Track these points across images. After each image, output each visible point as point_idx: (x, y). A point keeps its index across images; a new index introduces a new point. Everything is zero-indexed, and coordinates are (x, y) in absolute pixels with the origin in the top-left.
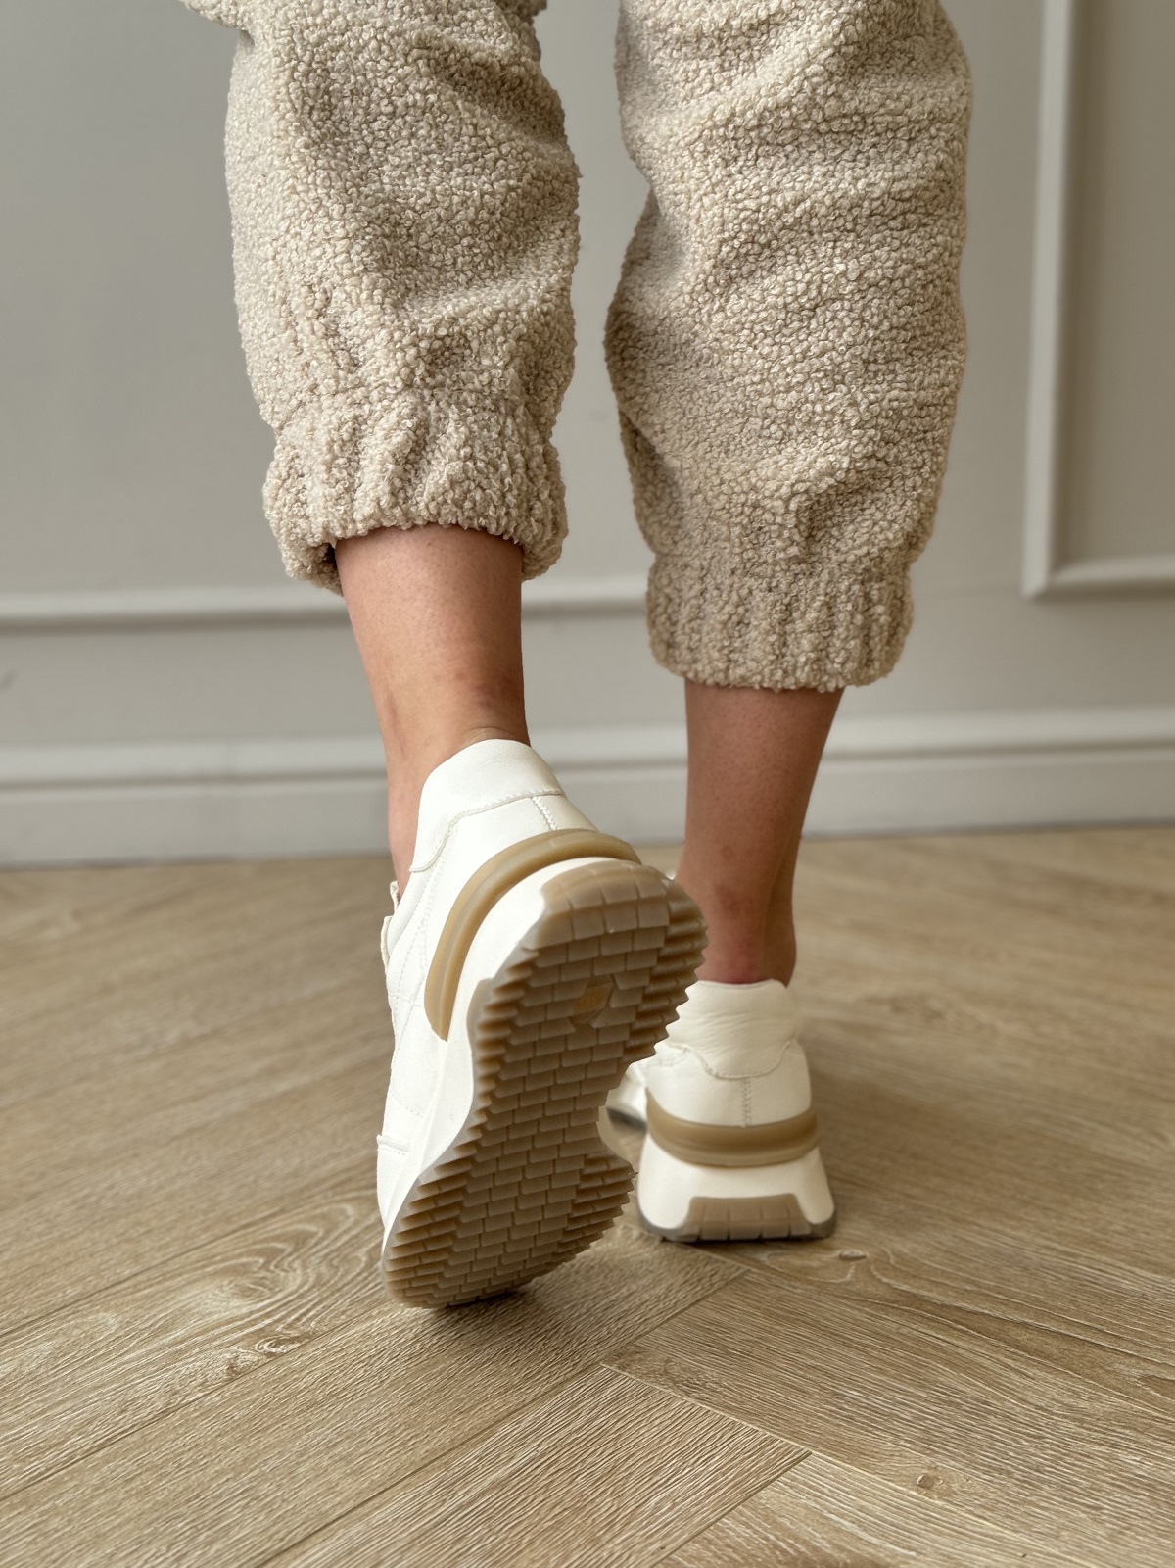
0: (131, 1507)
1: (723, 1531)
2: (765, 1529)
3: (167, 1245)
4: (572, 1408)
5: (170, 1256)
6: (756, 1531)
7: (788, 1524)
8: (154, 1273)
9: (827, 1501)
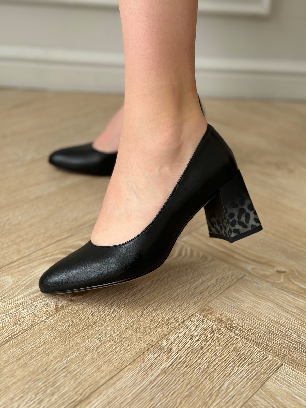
0: (20, 373)
1: (255, 402)
2: (272, 402)
3: (30, 247)
4: (188, 335)
5: (32, 252)
6: (268, 403)
7: (280, 399)
8: (26, 259)
9: (293, 389)
